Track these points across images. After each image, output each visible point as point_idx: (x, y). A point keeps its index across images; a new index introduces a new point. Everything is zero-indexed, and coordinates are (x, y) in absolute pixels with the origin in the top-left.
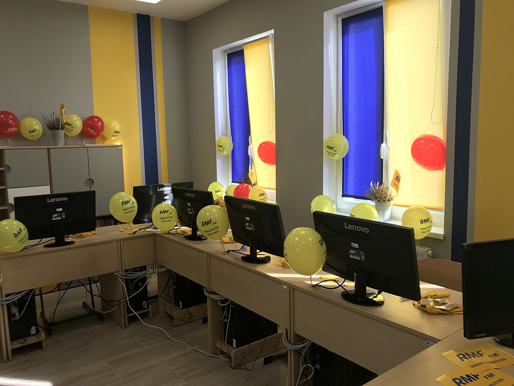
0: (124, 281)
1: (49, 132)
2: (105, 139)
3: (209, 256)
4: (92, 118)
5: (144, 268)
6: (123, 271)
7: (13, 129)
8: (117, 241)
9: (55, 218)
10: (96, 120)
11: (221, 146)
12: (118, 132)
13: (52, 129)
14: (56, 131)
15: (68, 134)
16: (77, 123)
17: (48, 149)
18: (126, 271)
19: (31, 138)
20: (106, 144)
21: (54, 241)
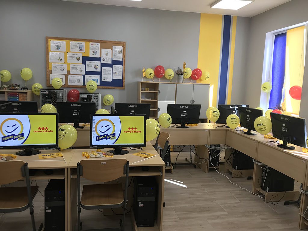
0: (209, 150)
1: (177, 76)
2: (201, 80)
3: (258, 143)
4: (197, 70)
5: (219, 146)
6: (209, 145)
7: (162, 74)
8: (208, 130)
9: (183, 115)
10: (199, 71)
11: (264, 87)
12: (208, 77)
13: (178, 74)
14: (180, 76)
15: (185, 77)
16: (189, 72)
17: (176, 84)
18: (211, 145)
19: (169, 79)
20: (201, 83)
21: (181, 125)
